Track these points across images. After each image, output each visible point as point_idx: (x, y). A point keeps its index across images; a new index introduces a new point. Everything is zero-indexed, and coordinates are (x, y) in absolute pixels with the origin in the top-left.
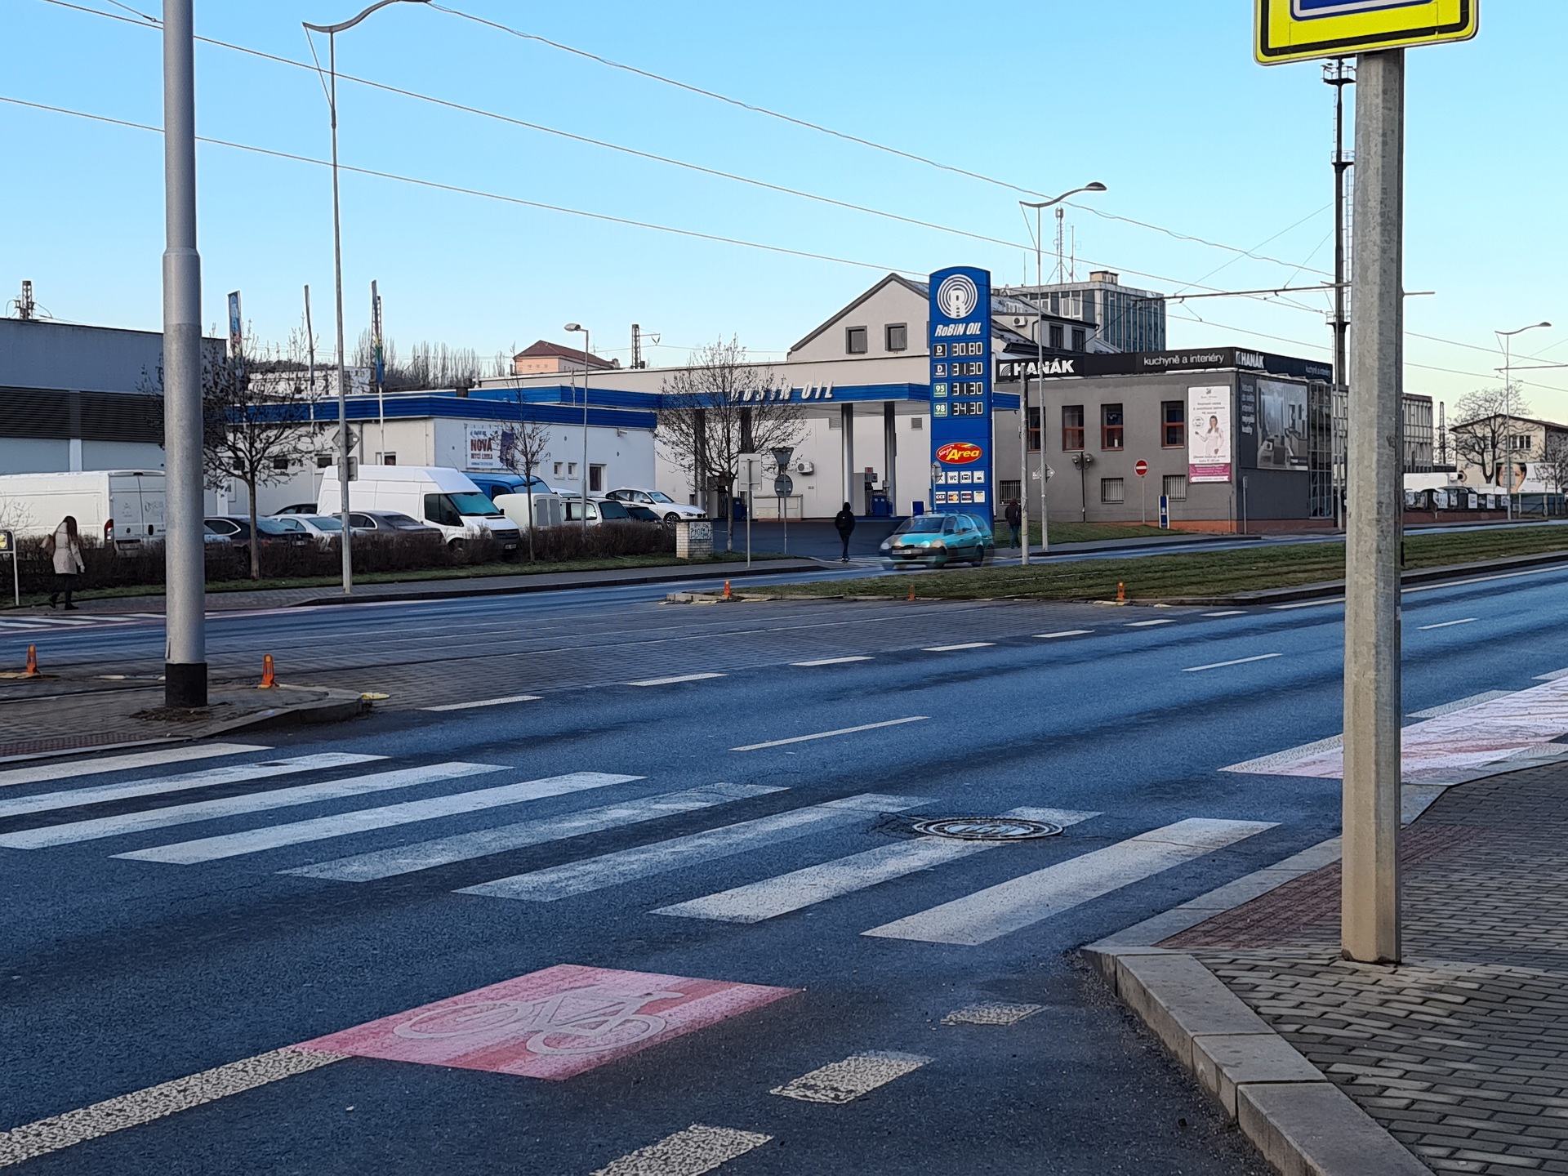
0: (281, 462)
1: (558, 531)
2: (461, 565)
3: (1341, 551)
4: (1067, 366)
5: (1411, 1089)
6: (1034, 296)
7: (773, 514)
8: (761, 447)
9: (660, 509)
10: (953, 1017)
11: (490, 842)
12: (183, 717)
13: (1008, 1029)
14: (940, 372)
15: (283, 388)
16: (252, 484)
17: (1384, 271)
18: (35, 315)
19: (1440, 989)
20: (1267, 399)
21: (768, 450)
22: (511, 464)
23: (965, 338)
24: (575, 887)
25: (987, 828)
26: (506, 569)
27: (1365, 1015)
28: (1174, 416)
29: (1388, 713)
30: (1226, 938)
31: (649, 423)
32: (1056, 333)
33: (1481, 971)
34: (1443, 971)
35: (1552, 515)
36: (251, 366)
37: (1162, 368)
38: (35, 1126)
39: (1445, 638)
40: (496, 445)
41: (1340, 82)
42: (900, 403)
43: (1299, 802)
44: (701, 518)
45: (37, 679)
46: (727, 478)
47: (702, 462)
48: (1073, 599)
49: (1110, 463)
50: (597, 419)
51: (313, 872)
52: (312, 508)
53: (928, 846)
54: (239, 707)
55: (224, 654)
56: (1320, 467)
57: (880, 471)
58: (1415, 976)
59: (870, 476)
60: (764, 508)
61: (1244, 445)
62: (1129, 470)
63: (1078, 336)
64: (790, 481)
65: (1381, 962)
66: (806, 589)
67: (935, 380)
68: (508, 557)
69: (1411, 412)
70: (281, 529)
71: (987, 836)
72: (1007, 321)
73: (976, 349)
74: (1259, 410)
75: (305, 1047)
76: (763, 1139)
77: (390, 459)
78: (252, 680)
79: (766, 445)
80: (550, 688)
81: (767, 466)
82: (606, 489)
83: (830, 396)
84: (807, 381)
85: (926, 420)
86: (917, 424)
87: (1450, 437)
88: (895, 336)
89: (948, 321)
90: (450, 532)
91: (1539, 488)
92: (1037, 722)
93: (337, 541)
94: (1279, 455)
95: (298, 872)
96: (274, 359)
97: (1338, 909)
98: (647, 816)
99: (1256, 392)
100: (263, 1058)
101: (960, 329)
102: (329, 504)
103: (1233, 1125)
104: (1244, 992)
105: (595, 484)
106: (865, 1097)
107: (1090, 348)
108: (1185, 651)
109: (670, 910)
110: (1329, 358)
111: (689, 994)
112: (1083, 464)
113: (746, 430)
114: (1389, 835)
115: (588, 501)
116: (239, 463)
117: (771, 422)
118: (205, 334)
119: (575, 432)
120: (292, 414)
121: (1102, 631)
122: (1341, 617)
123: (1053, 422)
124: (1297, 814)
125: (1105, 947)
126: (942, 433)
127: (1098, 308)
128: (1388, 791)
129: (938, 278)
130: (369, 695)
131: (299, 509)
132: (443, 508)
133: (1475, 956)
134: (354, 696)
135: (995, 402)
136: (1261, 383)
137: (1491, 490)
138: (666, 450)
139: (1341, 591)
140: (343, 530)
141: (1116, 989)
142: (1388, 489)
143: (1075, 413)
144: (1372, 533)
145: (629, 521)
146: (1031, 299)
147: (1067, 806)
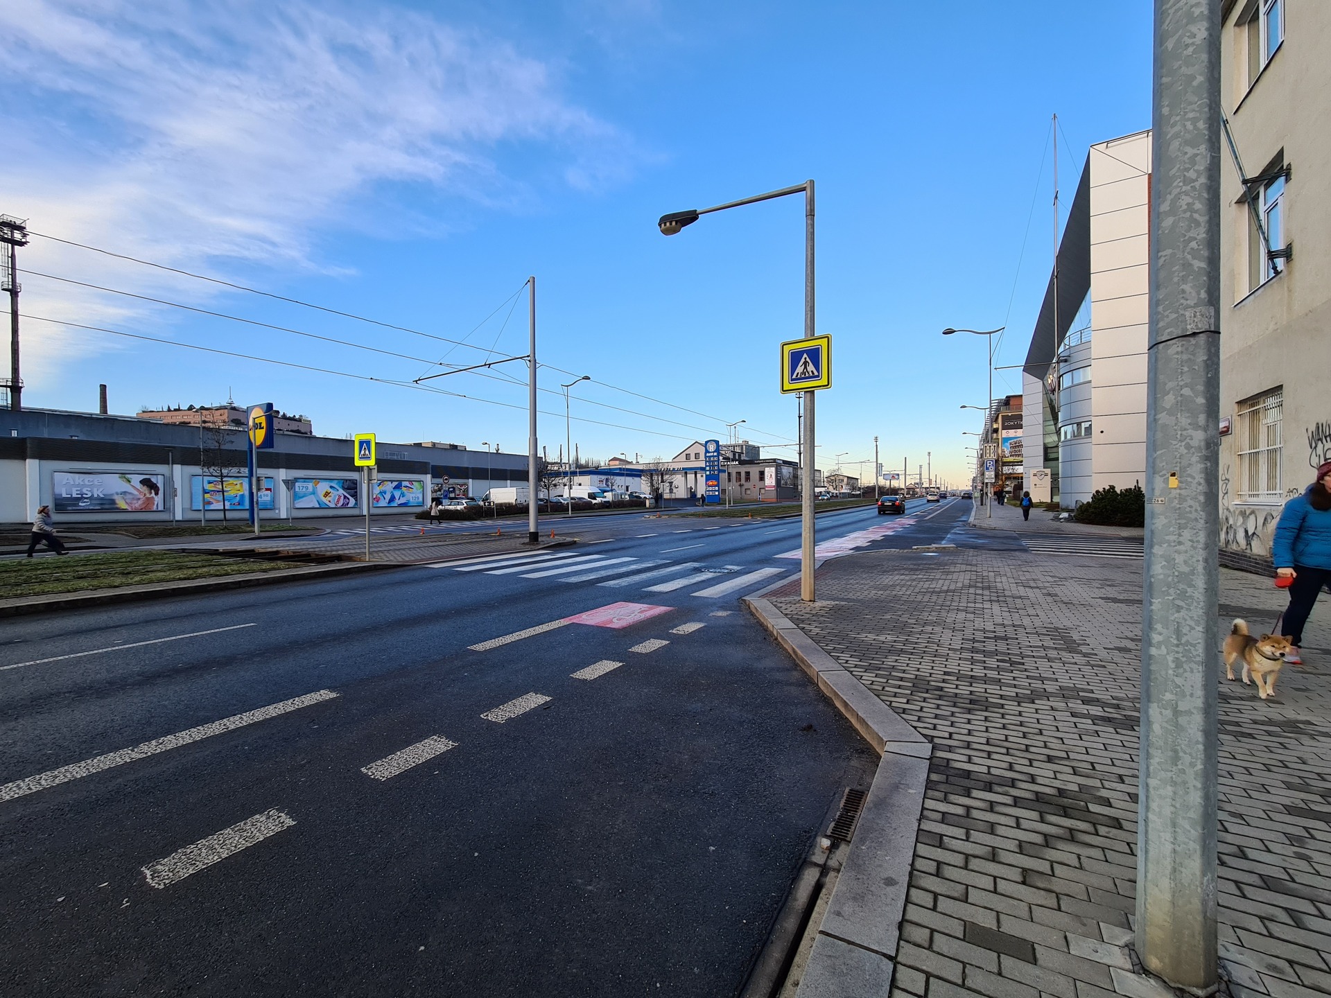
0: (555, 485)
1: (619, 501)
2: (597, 509)
3: (801, 506)
4: (737, 463)
5: (817, 630)
7: (669, 497)
8: (666, 481)
9: (642, 496)
10: (711, 614)
11: (603, 573)
12: (533, 544)
13: (724, 617)
14: (707, 464)
15: (556, 468)
16: (548, 490)
17: (810, 441)
18: (499, 452)
19: (824, 607)
20: (783, 470)
21: (668, 482)
22: (608, 486)
23: (713, 456)
24: (623, 584)
25: (719, 570)
26: (607, 510)
27: (807, 613)
28: (762, 474)
29: (812, 544)
30: (774, 596)
31: (640, 476)
32: (734, 455)
33: (833, 603)
34: (825, 603)
35: (849, 498)
36: (549, 463)
37: (759, 463)
38: (501, 638)
39: (825, 526)
40: (604, 481)
41: (799, 398)
42: (698, 471)
43: (791, 564)
44: (652, 498)
45: (500, 535)
46: (658, 489)
47: (652, 485)
48: (738, 517)
49: (747, 485)
50: (628, 475)
51: (563, 580)
52: (562, 496)
53: (705, 575)
54: (546, 542)
55: (543, 530)
56: (796, 486)
57: (693, 487)
58: (818, 604)
59: (691, 488)
60: (666, 496)
61: (778, 481)
62: (752, 487)
63: (740, 456)
64: (673, 490)
65: (810, 601)
66: (676, 515)
67: (706, 466)
68: (607, 507)
69: (817, 474)
70: (555, 501)
71: (719, 572)
72: (723, 452)
73: (716, 459)
74: (781, 473)
75: (562, 620)
76: (668, 642)
77: (580, 485)
78: (549, 536)
80: (617, 537)
81: (667, 486)
82: (630, 491)
83: (682, 470)
84: (676, 466)
85: (704, 475)
86: (702, 476)
87: (825, 479)
88: (697, 456)
89: (709, 452)
90: (594, 501)
91: (846, 491)
92: (730, 546)
93: (568, 503)
94: (786, 483)
95: (560, 580)
96: (553, 461)
97: (800, 589)
98: (640, 567)
99: (781, 469)
100: (552, 623)
101: (712, 454)
102: (566, 495)
103: (776, 639)
104: (778, 608)
105: (627, 490)
106: (691, 633)
107: (742, 459)
108: (765, 529)
109: (645, 589)
110: (798, 461)
111: (650, 609)
112: (741, 485)
113: (662, 478)
114: (812, 572)
115: (626, 494)
116: (545, 486)
117: (668, 476)
118: (538, 456)
119: (623, 478)
120: (557, 474)
121: (746, 525)
122: (801, 521)
123: (734, 476)
124: (791, 567)
125: (746, 598)
126: (708, 478)
127: (744, 449)
128: (812, 561)
129: (707, 442)
130: (575, 539)
131: (559, 496)
132: (592, 496)
133: (832, 599)
134: (572, 539)
135: (720, 471)
136: (782, 467)
137: (835, 491)
138: (644, 482)
139: (801, 515)
140: (569, 501)
141: (749, 608)
142: (812, 491)
143: (739, 473)
144: (808, 502)
145: (635, 499)
146: (729, 447)
147: (738, 565)
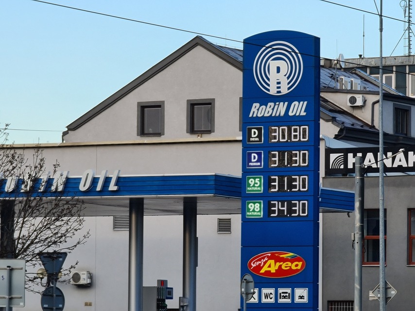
6: (374, 70)
8: (25, 250)
14: (254, 162)
21: (34, 255)
23: (287, 121)
32: (401, 116)
59: (163, 291)
64: (61, 296)
67: (248, 172)
72: (341, 101)
73: (300, 134)
79: (32, 248)
81: (32, 276)
83: (115, 188)
84: (87, 169)
85: (236, 221)
86: (224, 226)
88: (199, 115)
89: (265, 99)
101: (281, 109)
117: (39, 219)
123: (395, 228)
135: (323, 201)
146: (371, 73)
